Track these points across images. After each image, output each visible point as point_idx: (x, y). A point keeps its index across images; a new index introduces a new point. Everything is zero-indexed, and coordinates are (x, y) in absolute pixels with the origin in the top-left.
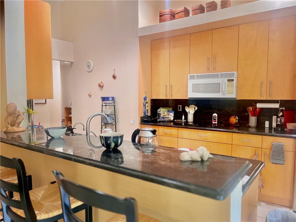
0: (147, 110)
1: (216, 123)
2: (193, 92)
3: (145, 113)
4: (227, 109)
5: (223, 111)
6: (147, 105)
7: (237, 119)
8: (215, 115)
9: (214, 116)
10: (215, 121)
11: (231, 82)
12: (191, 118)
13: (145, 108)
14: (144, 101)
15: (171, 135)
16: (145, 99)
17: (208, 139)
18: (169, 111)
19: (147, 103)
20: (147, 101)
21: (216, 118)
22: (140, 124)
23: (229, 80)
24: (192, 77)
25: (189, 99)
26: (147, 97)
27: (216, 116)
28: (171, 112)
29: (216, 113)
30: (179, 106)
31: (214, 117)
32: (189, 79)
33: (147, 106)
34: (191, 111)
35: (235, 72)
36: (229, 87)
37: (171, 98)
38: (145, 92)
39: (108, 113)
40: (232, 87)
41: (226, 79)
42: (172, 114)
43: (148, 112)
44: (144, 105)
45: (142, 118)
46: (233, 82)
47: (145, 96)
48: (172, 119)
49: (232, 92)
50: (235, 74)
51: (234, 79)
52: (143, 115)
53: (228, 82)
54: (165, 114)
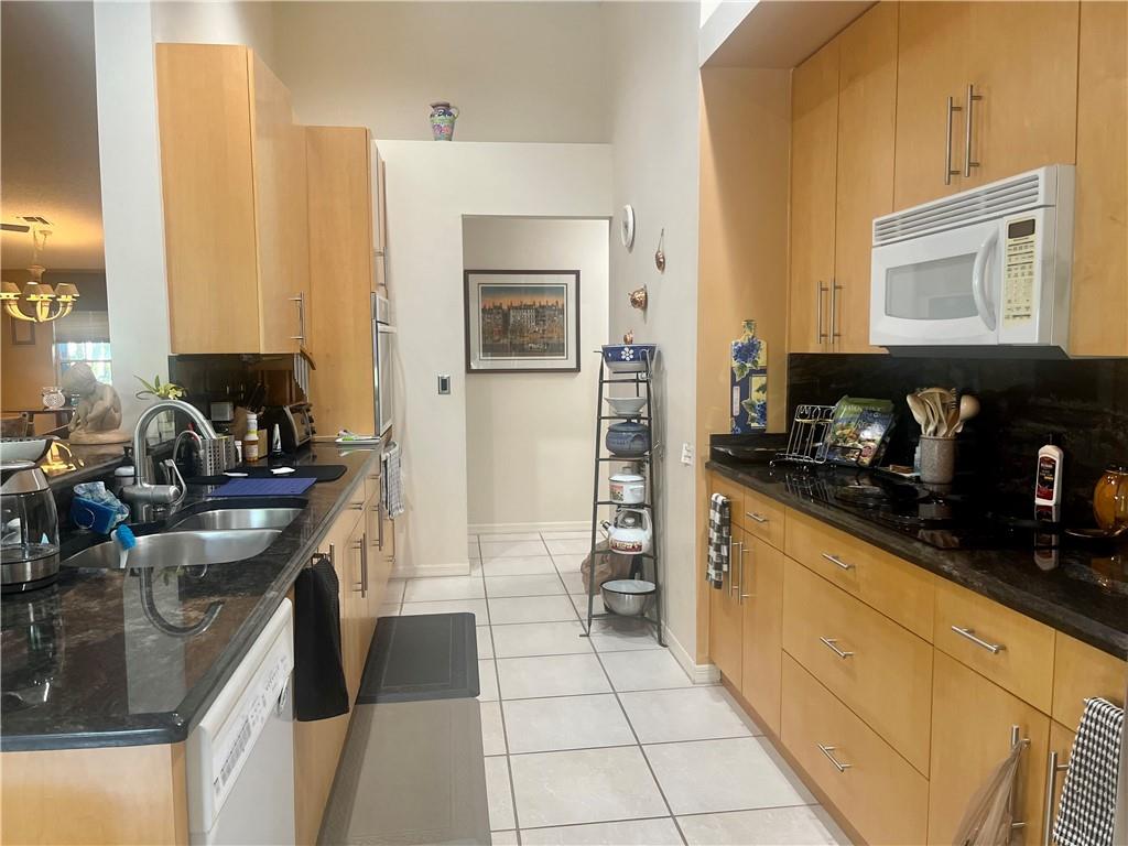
0: (764, 406)
1: (1052, 503)
2: (887, 314)
3: (742, 419)
6: (757, 381)
8: (1050, 452)
9: (1043, 459)
10: (1045, 489)
11: (1022, 240)
12: (930, 461)
13: (745, 394)
14: (735, 364)
15: (770, 535)
16: (745, 352)
18: (866, 417)
19: (763, 371)
20: (762, 362)
21: (1052, 471)
22: (707, 465)
23: (1015, 231)
24: (887, 230)
25: (886, 352)
26: (763, 345)
27: (1052, 461)
28: (874, 422)
29: (1054, 443)
31: (1042, 469)
32: (874, 243)
33: (763, 389)
34: (931, 419)
35: (1040, 172)
36: (1014, 272)
37: (837, 352)
38: (749, 323)
39: (628, 411)
40: (1026, 271)
41: (1002, 226)
42: (873, 434)
43: (763, 416)
44: (734, 383)
45: (716, 440)
46: (1031, 238)
47: (743, 340)
48: (866, 461)
49: (1028, 308)
50: (1041, 182)
51: (1039, 216)
52: (727, 428)
53: (1012, 241)
54: (846, 432)
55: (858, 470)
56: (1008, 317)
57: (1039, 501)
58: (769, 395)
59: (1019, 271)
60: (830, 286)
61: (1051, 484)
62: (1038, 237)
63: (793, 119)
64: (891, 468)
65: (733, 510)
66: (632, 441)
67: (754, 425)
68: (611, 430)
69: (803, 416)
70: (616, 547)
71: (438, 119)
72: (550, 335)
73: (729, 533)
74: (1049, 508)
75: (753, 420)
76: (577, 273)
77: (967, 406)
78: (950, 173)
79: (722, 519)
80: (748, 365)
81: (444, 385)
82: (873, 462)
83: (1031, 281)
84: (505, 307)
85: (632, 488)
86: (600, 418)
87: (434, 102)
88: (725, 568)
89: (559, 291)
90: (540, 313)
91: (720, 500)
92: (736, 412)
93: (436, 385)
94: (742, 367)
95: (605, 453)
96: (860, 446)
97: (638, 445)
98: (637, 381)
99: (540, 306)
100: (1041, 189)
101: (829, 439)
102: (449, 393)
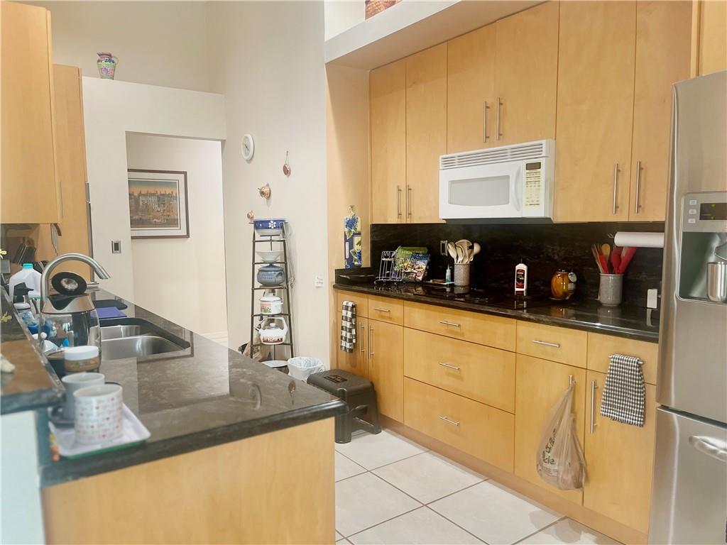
0: (360, 253)
1: (524, 290)
2: (450, 203)
3: (350, 260)
4: (550, 251)
5: (542, 256)
6: (357, 239)
7: (570, 282)
8: (521, 267)
9: (518, 271)
10: (520, 284)
11: (534, 171)
12: (460, 275)
13: (351, 247)
14: (346, 230)
15: (390, 318)
16: (351, 223)
17: (463, 334)
18: (416, 257)
19: (359, 234)
20: (359, 229)
21: (523, 275)
22: (334, 287)
23: (530, 167)
24: (449, 163)
25: (444, 222)
26: (359, 220)
27: (523, 271)
28: (420, 259)
29: (523, 263)
30: (442, 242)
31: (518, 275)
32: (441, 168)
33: (359, 243)
34: (461, 255)
35: (543, 142)
36: (529, 185)
37: (409, 222)
38: (352, 207)
39: (271, 259)
40: (537, 185)
41: (523, 164)
42: (423, 265)
43: (360, 258)
44: (346, 240)
45: (338, 272)
46: (538, 170)
47: (350, 217)
48: (420, 278)
49: (538, 201)
50: (544, 146)
51: (543, 161)
52: (343, 265)
53: (528, 171)
54: (406, 264)
55: (416, 283)
56: (527, 205)
57: (517, 289)
58: (363, 246)
59: (533, 185)
60: (403, 188)
61: (523, 281)
62: (542, 170)
63: (370, 98)
64: (431, 281)
65: (358, 309)
66: (277, 276)
67: (356, 263)
68: (260, 271)
69: (386, 257)
70: (267, 341)
71: (104, 64)
72: (168, 214)
73: (356, 322)
74: (523, 292)
75: (355, 261)
76: (185, 173)
77: (477, 248)
78: (486, 137)
79: (352, 315)
80: (353, 230)
81: (116, 247)
82: (423, 279)
83: (539, 189)
84: (136, 194)
85: (274, 304)
86: (254, 264)
87: (100, 52)
88: (354, 341)
89: (173, 184)
90: (162, 199)
91: (350, 304)
92: (347, 257)
93: (110, 247)
94: (350, 231)
95: (257, 285)
96: (415, 271)
97: (280, 279)
98: (271, 241)
99: (161, 195)
100: (544, 149)
101: (396, 269)
102: (120, 252)
